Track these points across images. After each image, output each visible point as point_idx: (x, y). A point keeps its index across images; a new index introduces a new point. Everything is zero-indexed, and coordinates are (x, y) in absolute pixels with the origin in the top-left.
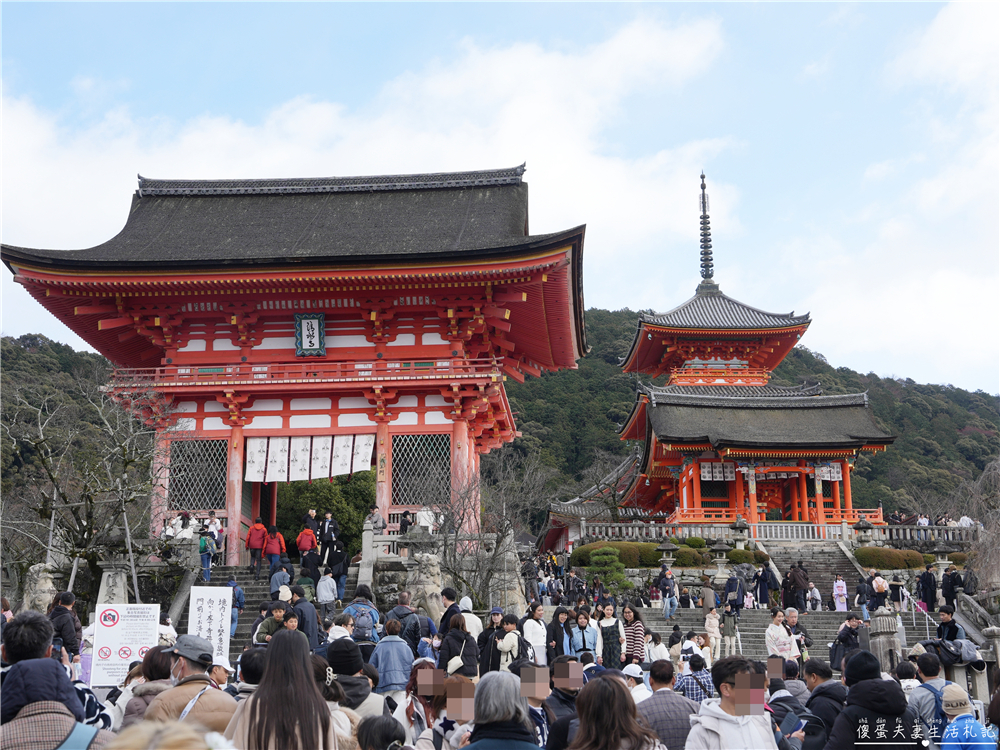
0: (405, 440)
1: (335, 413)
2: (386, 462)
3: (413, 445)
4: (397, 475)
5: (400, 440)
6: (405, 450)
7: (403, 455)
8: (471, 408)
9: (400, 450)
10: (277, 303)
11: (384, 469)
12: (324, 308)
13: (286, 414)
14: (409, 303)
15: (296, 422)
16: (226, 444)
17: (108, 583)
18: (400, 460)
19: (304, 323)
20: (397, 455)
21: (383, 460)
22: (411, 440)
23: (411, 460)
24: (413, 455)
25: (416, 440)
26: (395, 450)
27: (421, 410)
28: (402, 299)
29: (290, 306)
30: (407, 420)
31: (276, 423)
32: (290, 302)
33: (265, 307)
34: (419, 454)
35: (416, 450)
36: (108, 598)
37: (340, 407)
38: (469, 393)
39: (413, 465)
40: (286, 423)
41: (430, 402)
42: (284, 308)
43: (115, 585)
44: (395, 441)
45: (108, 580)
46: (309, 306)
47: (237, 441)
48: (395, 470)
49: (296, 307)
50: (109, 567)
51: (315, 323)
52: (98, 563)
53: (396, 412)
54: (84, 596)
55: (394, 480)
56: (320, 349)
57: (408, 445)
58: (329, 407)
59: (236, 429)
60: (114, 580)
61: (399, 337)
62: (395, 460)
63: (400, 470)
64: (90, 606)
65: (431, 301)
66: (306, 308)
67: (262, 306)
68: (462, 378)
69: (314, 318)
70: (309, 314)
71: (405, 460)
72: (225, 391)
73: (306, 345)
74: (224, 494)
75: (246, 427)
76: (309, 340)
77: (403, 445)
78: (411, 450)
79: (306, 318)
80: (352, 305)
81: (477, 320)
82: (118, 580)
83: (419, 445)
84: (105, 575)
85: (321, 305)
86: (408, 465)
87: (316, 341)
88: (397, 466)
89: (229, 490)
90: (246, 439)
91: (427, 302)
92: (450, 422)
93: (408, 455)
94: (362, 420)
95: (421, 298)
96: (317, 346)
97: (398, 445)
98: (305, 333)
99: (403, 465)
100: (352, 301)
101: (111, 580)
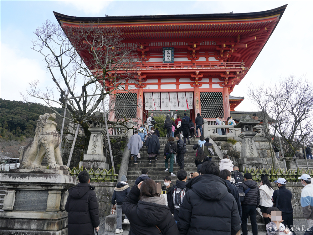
0: (205, 94)
1: (178, 84)
2: (199, 101)
3: (208, 96)
4: (203, 107)
5: (203, 94)
6: (205, 98)
7: (204, 99)
8: (231, 82)
9: (203, 98)
10: (157, 43)
11: (198, 104)
12: (174, 46)
13: (159, 84)
14: (206, 44)
15: (163, 87)
16: (136, 95)
17: (93, 140)
18: (204, 101)
19: (166, 51)
20: (202, 99)
21: (198, 101)
22: (207, 94)
23: (208, 101)
24: (209, 99)
25: (209, 94)
26: (201, 98)
27: (211, 83)
28: (203, 42)
29: (161, 45)
30: (205, 87)
31: (155, 87)
32: (161, 43)
33: (152, 45)
34: (211, 99)
35: (209, 97)
36: (93, 147)
37: (180, 82)
38: (232, 76)
39: (209, 103)
40: (159, 87)
41: (214, 80)
42: (159, 45)
43: (97, 140)
44: (201, 94)
45: (93, 138)
46: (168, 45)
47: (141, 93)
48: (202, 105)
49: (163, 45)
50: (94, 131)
51: (170, 51)
52: (89, 129)
53: (201, 84)
54: (82, 146)
55: (202, 109)
56: (172, 61)
57: (206, 96)
58: (176, 82)
59: (141, 89)
60: (97, 138)
61: (200, 58)
62: (201, 101)
63: (204, 105)
64: (84, 152)
65: (214, 43)
66: (167, 46)
67: (151, 45)
68: (230, 69)
69: (170, 49)
70: (168, 48)
71: (206, 101)
72: (138, 72)
73: (166, 59)
74: (136, 113)
75: (144, 88)
76: (168, 57)
77: (204, 96)
78: (207, 98)
79: (167, 49)
80: (184, 44)
81: (232, 50)
82: (99, 138)
83: (210, 96)
84: (92, 135)
85: (173, 44)
86: (207, 103)
87: (170, 58)
88: (203, 103)
89: (138, 112)
90: (144, 93)
91: (213, 44)
92: (222, 87)
93: (206, 99)
94: (188, 87)
95: (210, 42)
96: (170, 60)
97: (202, 96)
98: (166, 55)
99: (205, 103)
100: (185, 43)
101: (95, 138)
